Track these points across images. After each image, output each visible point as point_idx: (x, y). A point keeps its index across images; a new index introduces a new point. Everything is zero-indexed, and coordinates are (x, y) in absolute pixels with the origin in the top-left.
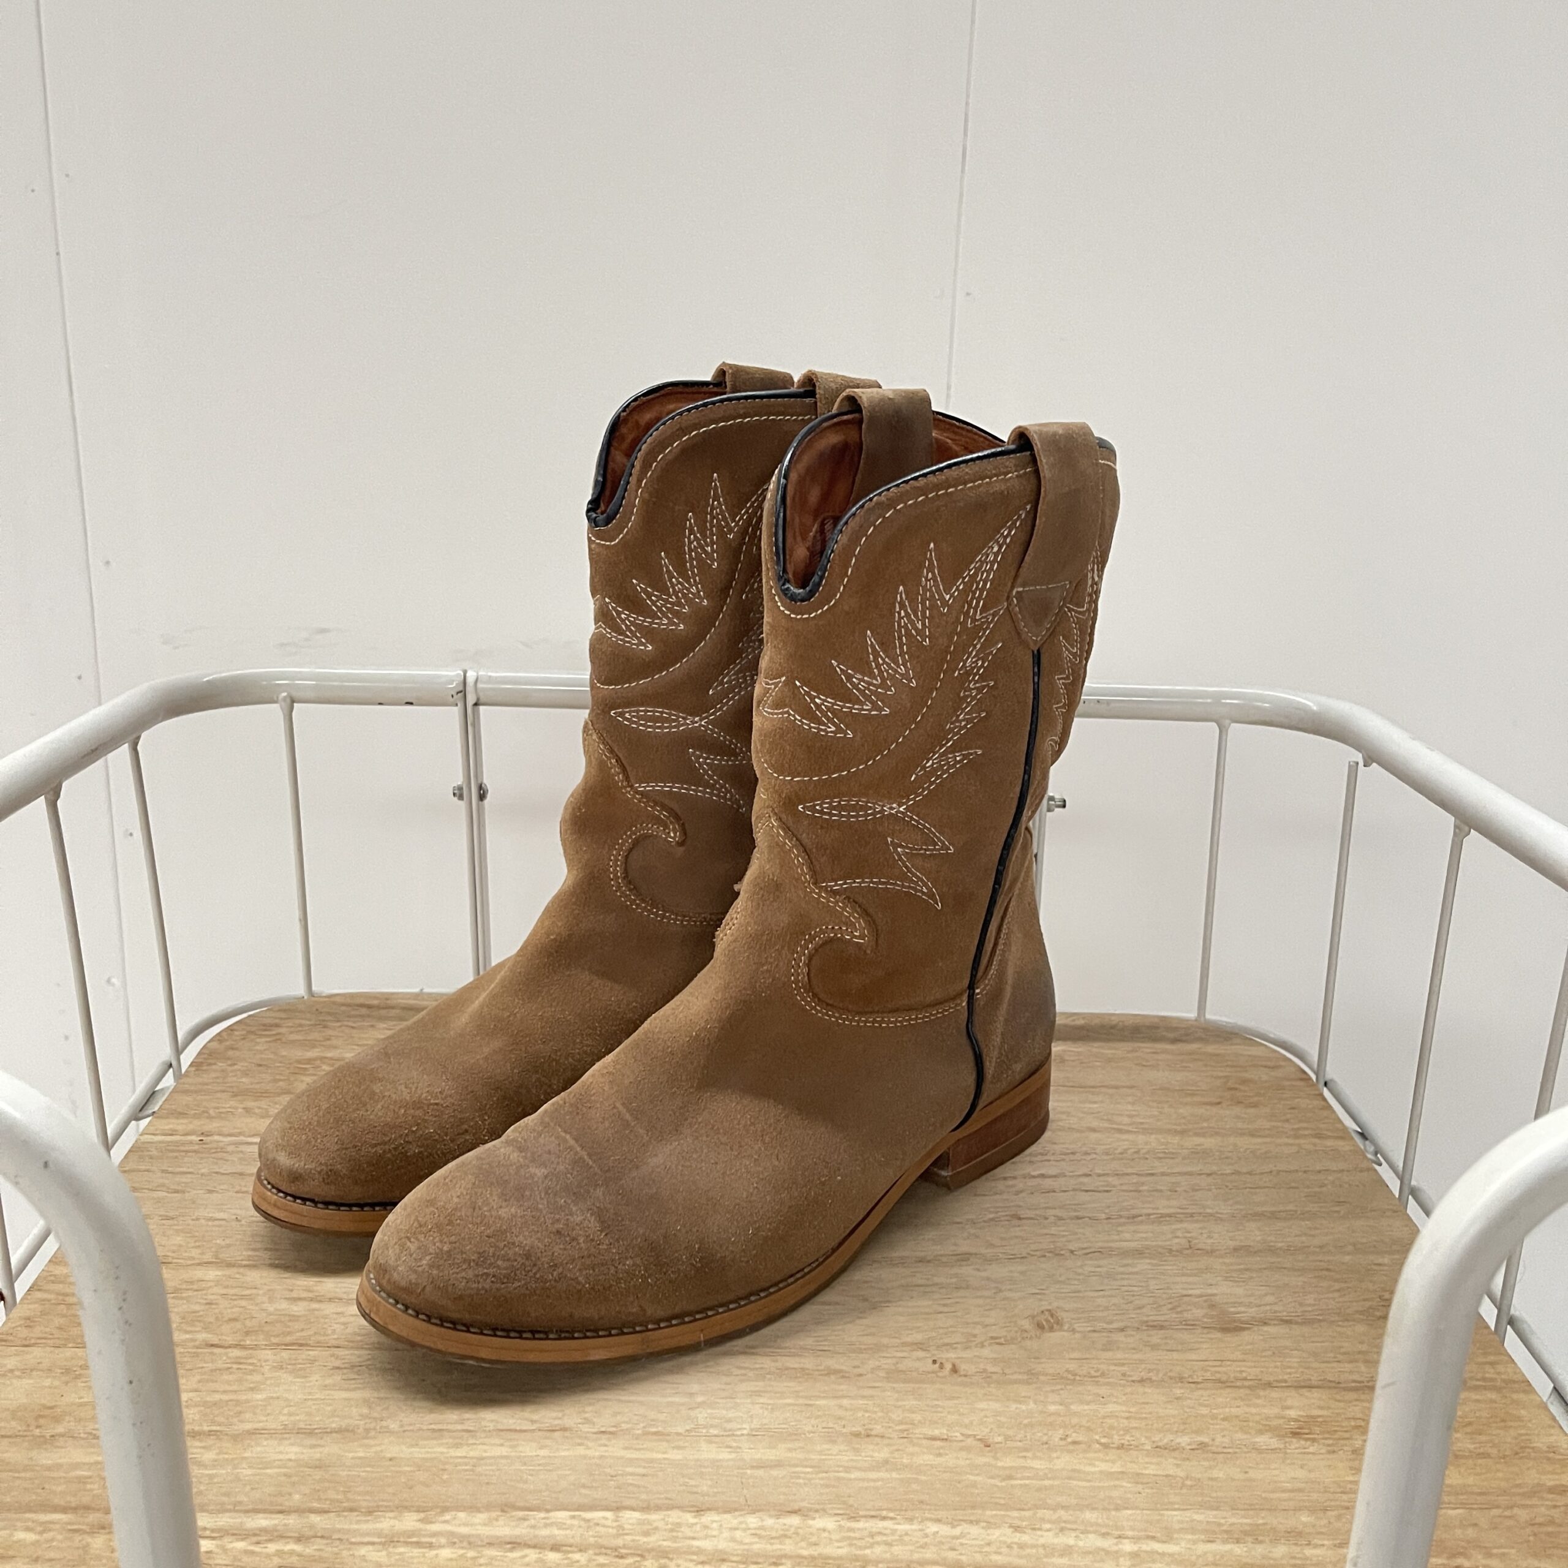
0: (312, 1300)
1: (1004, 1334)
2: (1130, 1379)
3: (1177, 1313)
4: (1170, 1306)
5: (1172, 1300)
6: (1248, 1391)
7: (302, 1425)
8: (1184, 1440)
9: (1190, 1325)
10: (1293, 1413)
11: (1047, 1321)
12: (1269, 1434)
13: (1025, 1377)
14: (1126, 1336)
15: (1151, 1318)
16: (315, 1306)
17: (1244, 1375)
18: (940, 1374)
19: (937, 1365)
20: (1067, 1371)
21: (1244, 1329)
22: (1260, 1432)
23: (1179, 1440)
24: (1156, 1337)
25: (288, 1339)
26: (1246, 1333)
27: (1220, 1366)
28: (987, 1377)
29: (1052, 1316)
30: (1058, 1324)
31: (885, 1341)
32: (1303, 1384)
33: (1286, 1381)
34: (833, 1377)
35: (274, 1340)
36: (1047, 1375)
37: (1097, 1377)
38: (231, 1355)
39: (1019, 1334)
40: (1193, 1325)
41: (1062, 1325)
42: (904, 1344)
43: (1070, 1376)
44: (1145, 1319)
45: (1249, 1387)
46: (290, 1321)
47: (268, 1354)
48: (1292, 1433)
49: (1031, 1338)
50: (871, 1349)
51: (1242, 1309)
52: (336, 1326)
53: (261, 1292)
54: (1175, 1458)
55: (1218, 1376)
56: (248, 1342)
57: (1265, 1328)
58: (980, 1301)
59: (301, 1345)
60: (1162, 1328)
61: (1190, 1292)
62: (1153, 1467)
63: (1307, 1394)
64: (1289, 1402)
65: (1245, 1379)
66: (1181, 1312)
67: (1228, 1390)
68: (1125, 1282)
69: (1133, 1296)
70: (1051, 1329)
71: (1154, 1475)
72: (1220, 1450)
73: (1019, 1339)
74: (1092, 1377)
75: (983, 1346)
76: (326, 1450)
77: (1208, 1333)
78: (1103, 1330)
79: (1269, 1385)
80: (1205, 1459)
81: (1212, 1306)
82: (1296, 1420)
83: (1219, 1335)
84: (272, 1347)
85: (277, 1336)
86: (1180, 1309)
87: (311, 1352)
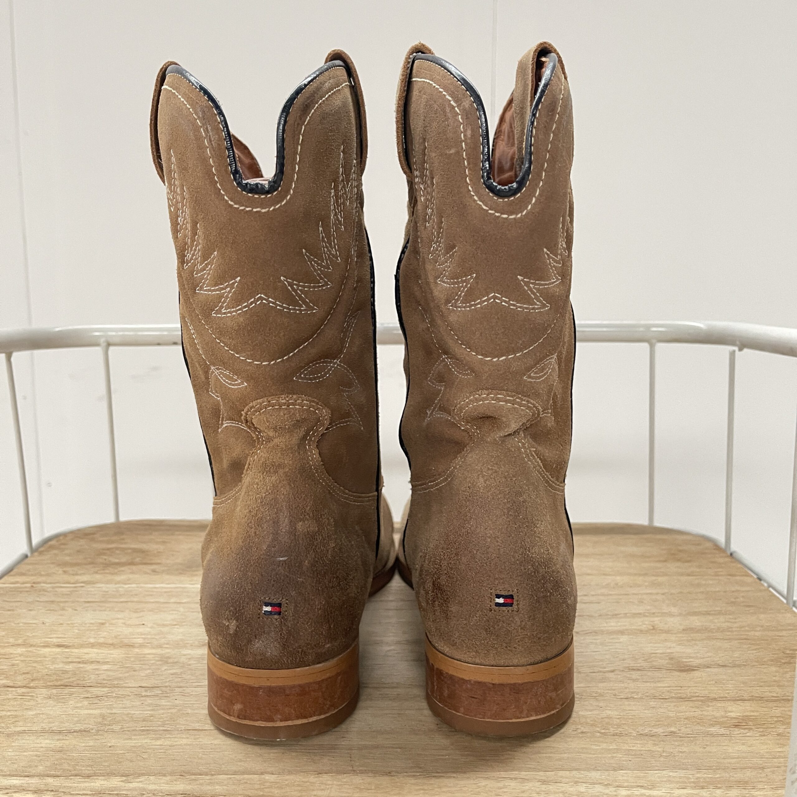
0: (79, 662)
3: (649, 662)
4: (643, 659)
5: (645, 656)
6: (700, 703)
7: (55, 728)
8: (660, 730)
9: (657, 668)
10: (733, 715)
12: (718, 727)
14: (615, 675)
15: (631, 665)
16: (82, 665)
17: (697, 694)
21: (694, 670)
22: (712, 725)
23: (655, 730)
24: (635, 675)
25: (59, 683)
26: (695, 672)
27: (680, 690)
32: (738, 699)
33: (726, 697)
35: (49, 684)
38: (19, 691)
40: (659, 668)
44: (627, 666)
45: (702, 701)
46: (62, 673)
47: (44, 691)
48: (734, 725)
51: (692, 660)
52: (91, 676)
53: (47, 659)
54: (654, 741)
55: (679, 695)
56: (32, 685)
57: (708, 669)
59: (67, 686)
60: (638, 670)
61: (657, 652)
62: (639, 746)
63: (742, 704)
64: (730, 709)
65: (698, 696)
66: (651, 662)
67: (686, 703)
71: (640, 750)
72: (684, 736)
76: (67, 742)
77: (670, 672)
79: (715, 699)
80: (674, 741)
81: (671, 659)
82: (734, 718)
83: (678, 673)
84: (47, 687)
85: (53, 681)
86: (650, 660)
87: (72, 690)
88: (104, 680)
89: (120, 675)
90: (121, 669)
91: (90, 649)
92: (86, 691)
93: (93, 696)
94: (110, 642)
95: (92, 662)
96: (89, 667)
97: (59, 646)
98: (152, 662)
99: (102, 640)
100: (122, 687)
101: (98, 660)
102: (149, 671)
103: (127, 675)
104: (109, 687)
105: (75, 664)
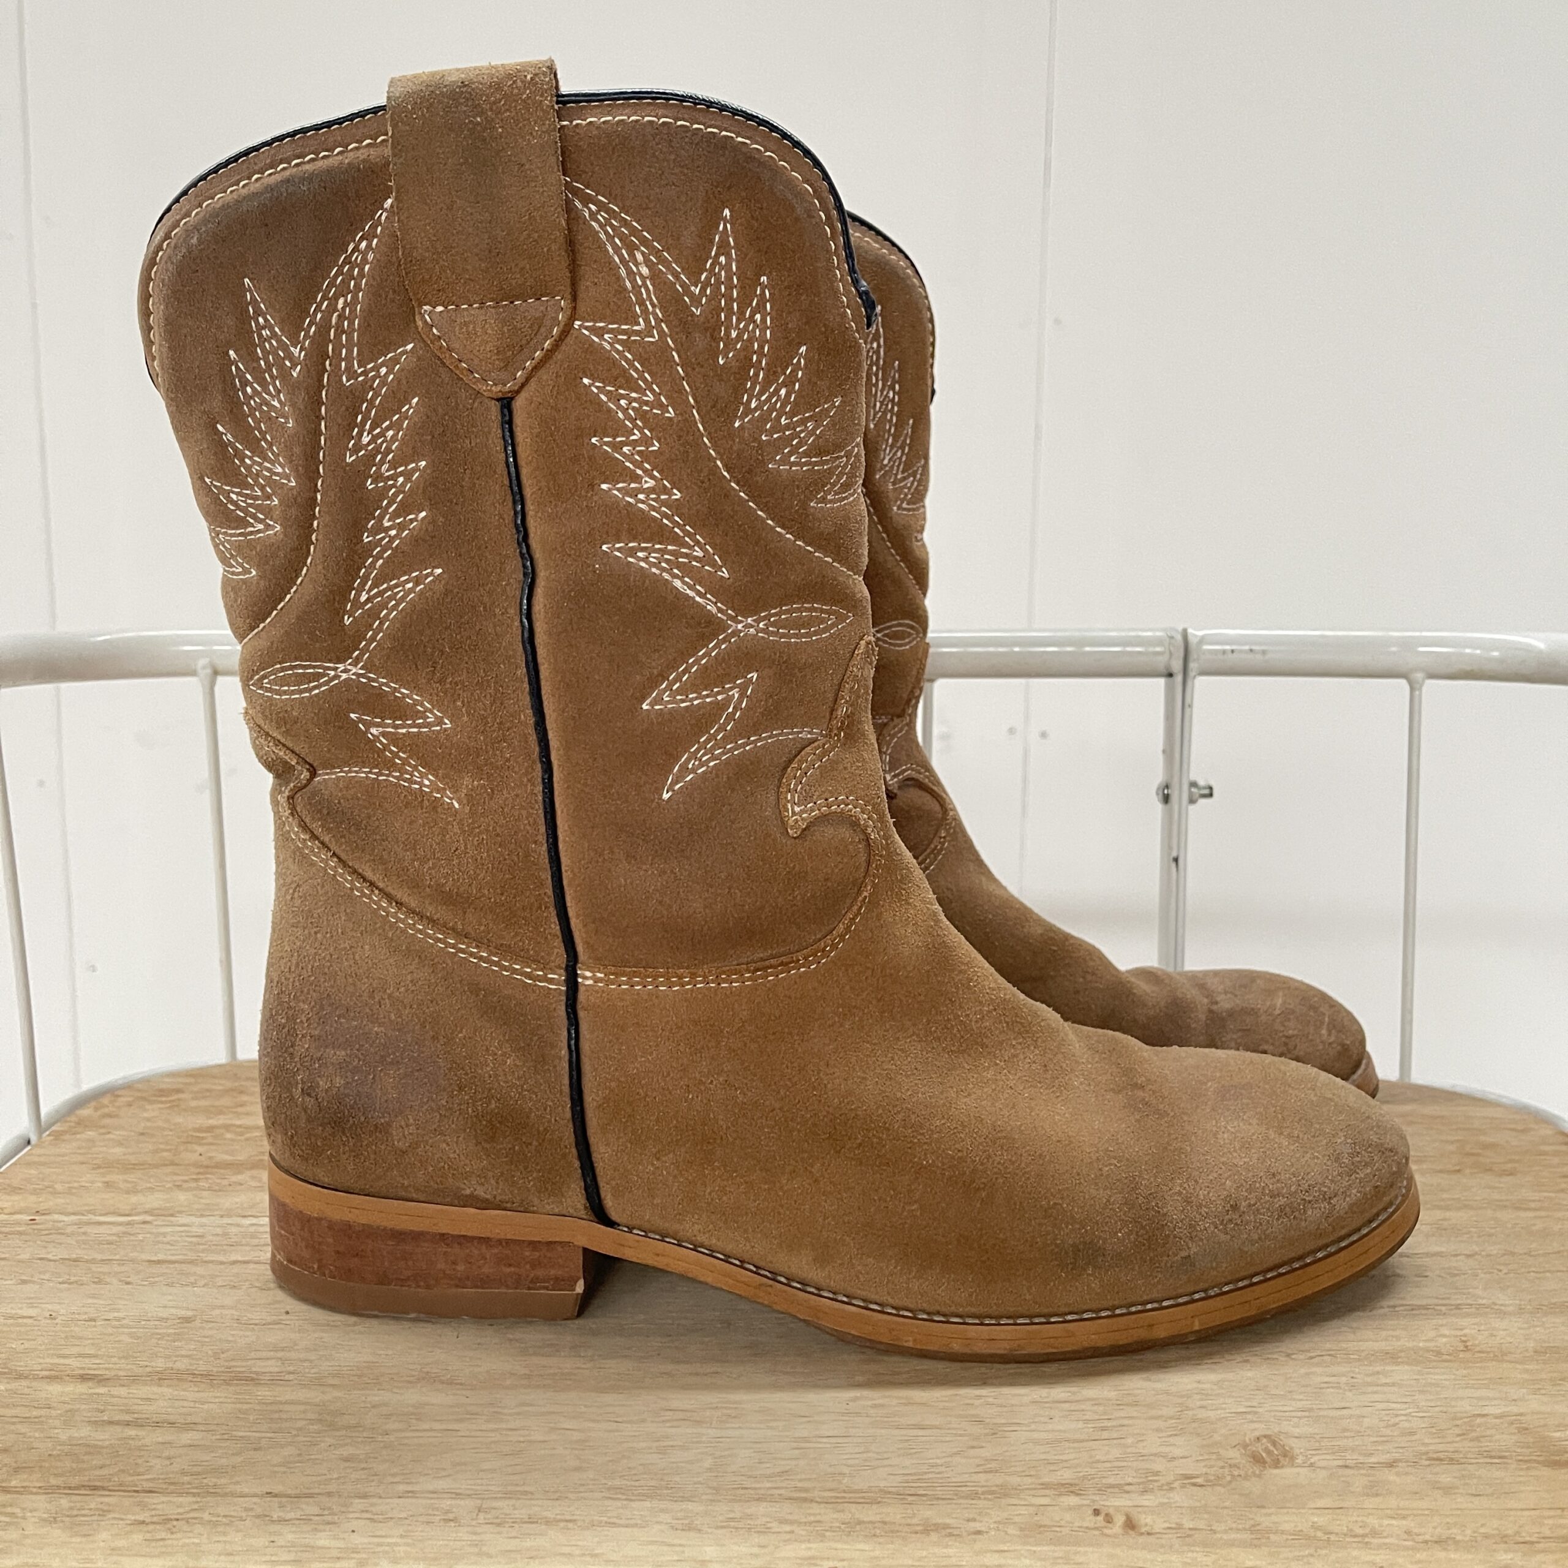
0: (128, 1424)
1: (1204, 1470)
2: (1421, 1538)
3: (1472, 1440)
4: (1458, 1431)
5: (1459, 1422)
9: (1497, 1458)
11: (1269, 1452)
13: (1247, 1536)
14: (1398, 1474)
15: (1431, 1448)
16: (132, 1432)
18: (1106, 1531)
19: (1100, 1518)
20: (1315, 1527)
24: (1446, 1475)
25: (76, 1481)
27: (1561, 1517)
28: (1186, 1536)
29: (1274, 1443)
30: (1285, 1456)
31: (1015, 1480)
34: (934, 1536)
35: (53, 1481)
36: (1283, 1532)
37: (1364, 1536)
39: (1226, 1471)
40: (1500, 1457)
41: (1293, 1458)
42: (1046, 1486)
43: (1319, 1534)
44: (1423, 1449)
46: (87, 1453)
47: (40, 1502)
49: (1246, 1478)
50: (992, 1493)
52: (153, 1462)
53: (54, 1413)
58: (1161, 1424)
59: (95, 1488)
60: (1452, 1461)
61: (1485, 1411)
66: (1477, 1439)
68: (1377, 1397)
69: (1397, 1415)
70: (1277, 1464)
73: (1229, 1478)
74: (1355, 1536)
75: (1172, 1489)
77: (1528, 1469)
78: (1359, 1466)
81: (1524, 1430)
83: (1546, 1472)
84: (49, 1490)
85: (61, 1475)
86: (1474, 1434)
87: (106, 1500)
88: (183, 1473)
89: (224, 1461)
90: (228, 1443)
91: (155, 1389)
92: (139, 1504)
93: (155, 1519)
94: (202, 1367)
95: (157, 1424)
96: (151, 1437)
97: (84, 1378)
98: (300, 1424)
99: (182, 1364)
100: (226, 1495)
101: (172, 1418)
102: (288, 1451)
103: (239, 1459)
104: (194, 1495)
105: (118, 1429)
